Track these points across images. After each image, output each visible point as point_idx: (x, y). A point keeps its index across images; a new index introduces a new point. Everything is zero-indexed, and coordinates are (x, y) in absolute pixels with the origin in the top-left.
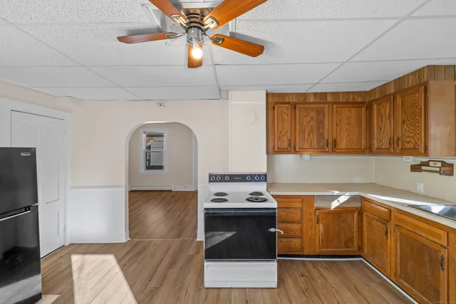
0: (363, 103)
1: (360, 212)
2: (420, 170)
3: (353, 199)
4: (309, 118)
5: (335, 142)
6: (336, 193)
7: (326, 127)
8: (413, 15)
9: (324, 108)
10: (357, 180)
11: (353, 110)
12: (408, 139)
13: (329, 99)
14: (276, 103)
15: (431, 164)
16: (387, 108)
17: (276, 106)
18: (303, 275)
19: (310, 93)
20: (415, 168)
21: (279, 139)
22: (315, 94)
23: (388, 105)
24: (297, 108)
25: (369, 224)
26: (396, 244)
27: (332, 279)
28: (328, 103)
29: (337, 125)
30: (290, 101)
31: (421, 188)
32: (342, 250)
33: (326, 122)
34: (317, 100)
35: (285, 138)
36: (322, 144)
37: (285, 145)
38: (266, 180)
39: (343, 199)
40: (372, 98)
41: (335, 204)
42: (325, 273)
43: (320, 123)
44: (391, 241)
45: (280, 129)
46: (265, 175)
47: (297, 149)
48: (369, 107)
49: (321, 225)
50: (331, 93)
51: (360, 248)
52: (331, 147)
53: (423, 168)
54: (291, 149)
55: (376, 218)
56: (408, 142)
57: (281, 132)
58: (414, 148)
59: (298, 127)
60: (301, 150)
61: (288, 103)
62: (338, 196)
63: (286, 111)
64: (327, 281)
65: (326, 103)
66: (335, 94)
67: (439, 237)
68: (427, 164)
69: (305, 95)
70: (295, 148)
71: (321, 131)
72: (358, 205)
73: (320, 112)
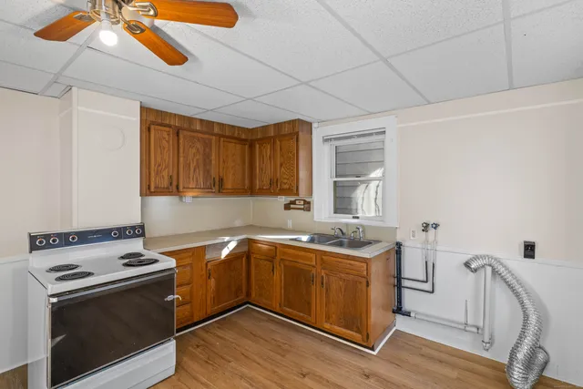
0: (245, 140)
1: (248, 255)
2: (290, 209)
3: (240, 243)
4: (194, 150)
5: (221, 180)
6: (227, 239)
7: (213, 162)
8: (311, 84)
9: (211, 140)
10: (238, 223)
11: (239, 147)
12: (285, 181)
13: (216, 130)
14: (153, 123)
15: (297, 202)
16: (268, 150)
17: (152, 127)
18: (198, 346)
19: (196, 119)
20: (287, 207)
21: (157, 174)
22: (201, 120)
23: (269, 146)
24: (181, 136)
25: (257, 266)
26: (281, 277)
27: (229, 335)
28: (215, 135)
29: (224, 162)
30: (172, 123)
31: (290, 225)
32: (232, 302)
33: (213, 157)
34: (204, 129)
35: (165, 173)
36: (208, 184)
37: (165, 183)
38: (143, 235)
39: (232, 245)
40: (254, 138)
41: (225, 253)
42: (220, 333)
43: (207, 157)
44: (277, 276)
45: (159, 160)
46: (142, 227)
47: (181, 188)
48: (252, 146)
49: (213, 280)
50: (218, 123)
51: (248, 294)
52: (218, 187)
53: (292, 206)
54: (174, 189)
55: (263, 257)
56: (285, 184)
57: (159, 165)
58: (289, 189)
59: (181, 159)
60: (185, 190)
61: (170, 126)
62: (229, 242)
63: (167, 137)
64: (225, 339)
65: (213, 134)
66: (222, 125)
67: (311, 259)
68: (294, 203)
69: (190, 120)
70: (177, 187)
71: (208, 167)
72: (245, 249)
73: (207, 144)
